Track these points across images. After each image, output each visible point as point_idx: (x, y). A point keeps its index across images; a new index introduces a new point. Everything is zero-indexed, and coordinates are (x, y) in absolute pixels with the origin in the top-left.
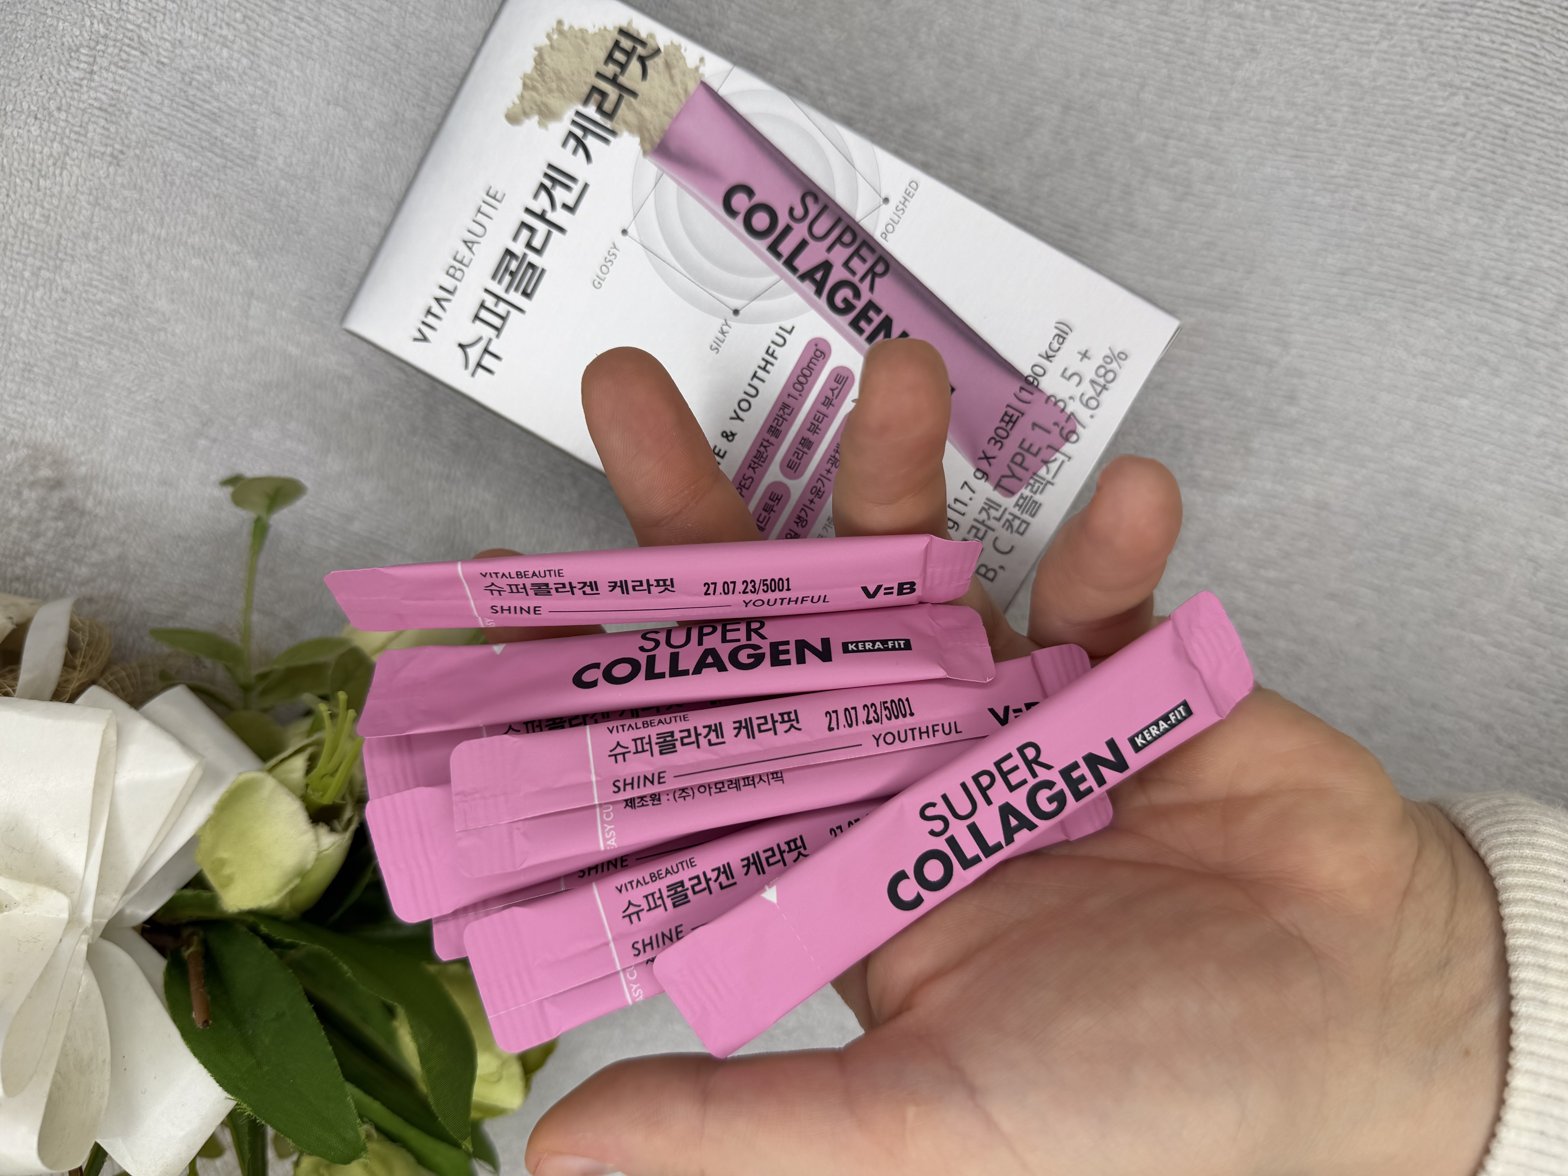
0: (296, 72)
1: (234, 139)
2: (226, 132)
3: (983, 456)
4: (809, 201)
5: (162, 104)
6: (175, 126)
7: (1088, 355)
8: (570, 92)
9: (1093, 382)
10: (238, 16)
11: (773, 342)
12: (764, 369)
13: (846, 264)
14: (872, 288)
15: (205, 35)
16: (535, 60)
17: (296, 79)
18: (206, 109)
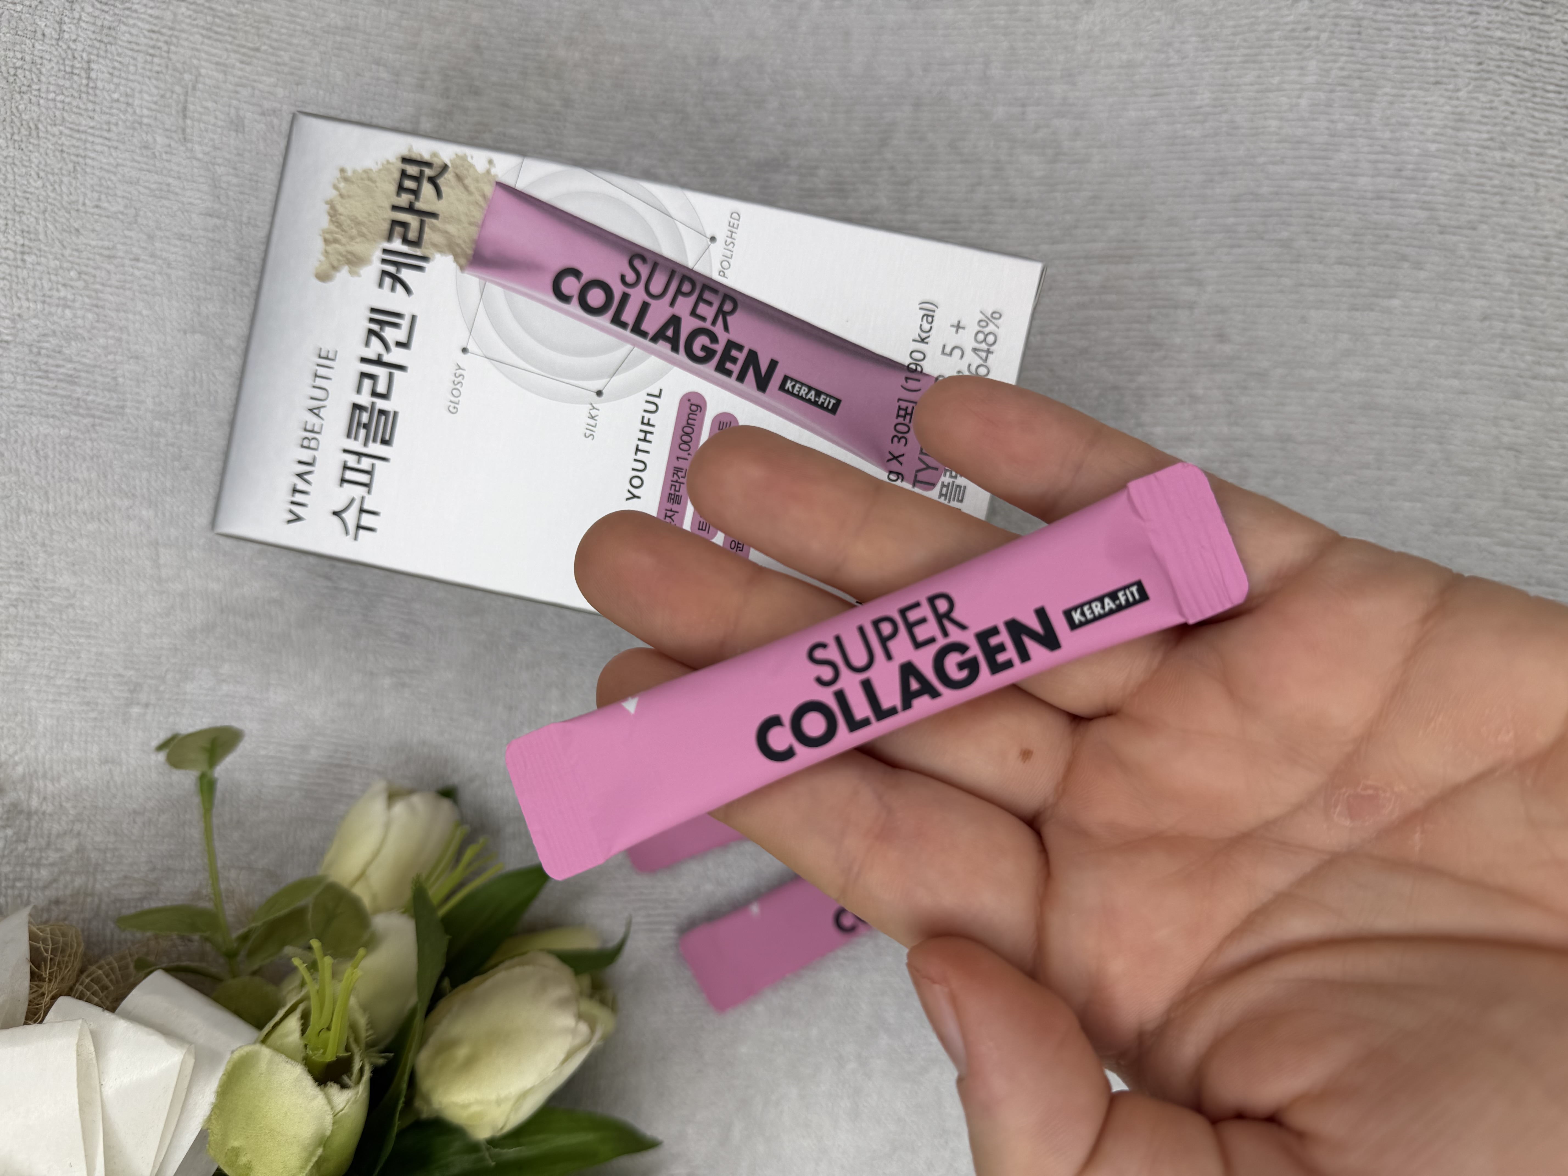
0: (145, 312)
1: (96, 395)
2: (87, 390)
3: (891, 457)
4: (638, 263)
5: (15, 381)
6: (33, 400)
7: (961, 325)
8: (371, 233)
9: (975, 350)
10: (73, 274)
11: (645, 411)
12: (645, 440)
13: (693, 313)
14: (726, 328)
15: (44, 302)
16: (329, 214)
17: (146, 319)
18: (61, 374)
